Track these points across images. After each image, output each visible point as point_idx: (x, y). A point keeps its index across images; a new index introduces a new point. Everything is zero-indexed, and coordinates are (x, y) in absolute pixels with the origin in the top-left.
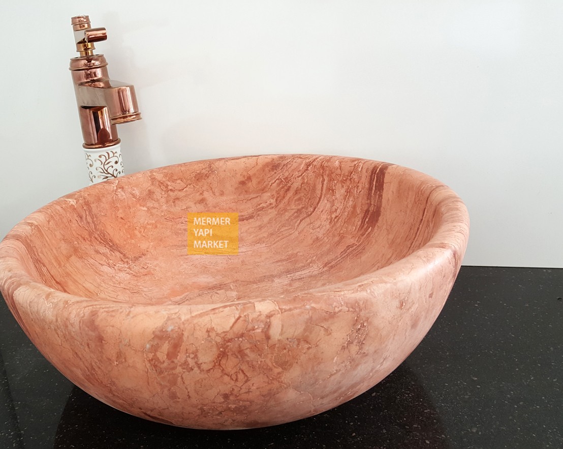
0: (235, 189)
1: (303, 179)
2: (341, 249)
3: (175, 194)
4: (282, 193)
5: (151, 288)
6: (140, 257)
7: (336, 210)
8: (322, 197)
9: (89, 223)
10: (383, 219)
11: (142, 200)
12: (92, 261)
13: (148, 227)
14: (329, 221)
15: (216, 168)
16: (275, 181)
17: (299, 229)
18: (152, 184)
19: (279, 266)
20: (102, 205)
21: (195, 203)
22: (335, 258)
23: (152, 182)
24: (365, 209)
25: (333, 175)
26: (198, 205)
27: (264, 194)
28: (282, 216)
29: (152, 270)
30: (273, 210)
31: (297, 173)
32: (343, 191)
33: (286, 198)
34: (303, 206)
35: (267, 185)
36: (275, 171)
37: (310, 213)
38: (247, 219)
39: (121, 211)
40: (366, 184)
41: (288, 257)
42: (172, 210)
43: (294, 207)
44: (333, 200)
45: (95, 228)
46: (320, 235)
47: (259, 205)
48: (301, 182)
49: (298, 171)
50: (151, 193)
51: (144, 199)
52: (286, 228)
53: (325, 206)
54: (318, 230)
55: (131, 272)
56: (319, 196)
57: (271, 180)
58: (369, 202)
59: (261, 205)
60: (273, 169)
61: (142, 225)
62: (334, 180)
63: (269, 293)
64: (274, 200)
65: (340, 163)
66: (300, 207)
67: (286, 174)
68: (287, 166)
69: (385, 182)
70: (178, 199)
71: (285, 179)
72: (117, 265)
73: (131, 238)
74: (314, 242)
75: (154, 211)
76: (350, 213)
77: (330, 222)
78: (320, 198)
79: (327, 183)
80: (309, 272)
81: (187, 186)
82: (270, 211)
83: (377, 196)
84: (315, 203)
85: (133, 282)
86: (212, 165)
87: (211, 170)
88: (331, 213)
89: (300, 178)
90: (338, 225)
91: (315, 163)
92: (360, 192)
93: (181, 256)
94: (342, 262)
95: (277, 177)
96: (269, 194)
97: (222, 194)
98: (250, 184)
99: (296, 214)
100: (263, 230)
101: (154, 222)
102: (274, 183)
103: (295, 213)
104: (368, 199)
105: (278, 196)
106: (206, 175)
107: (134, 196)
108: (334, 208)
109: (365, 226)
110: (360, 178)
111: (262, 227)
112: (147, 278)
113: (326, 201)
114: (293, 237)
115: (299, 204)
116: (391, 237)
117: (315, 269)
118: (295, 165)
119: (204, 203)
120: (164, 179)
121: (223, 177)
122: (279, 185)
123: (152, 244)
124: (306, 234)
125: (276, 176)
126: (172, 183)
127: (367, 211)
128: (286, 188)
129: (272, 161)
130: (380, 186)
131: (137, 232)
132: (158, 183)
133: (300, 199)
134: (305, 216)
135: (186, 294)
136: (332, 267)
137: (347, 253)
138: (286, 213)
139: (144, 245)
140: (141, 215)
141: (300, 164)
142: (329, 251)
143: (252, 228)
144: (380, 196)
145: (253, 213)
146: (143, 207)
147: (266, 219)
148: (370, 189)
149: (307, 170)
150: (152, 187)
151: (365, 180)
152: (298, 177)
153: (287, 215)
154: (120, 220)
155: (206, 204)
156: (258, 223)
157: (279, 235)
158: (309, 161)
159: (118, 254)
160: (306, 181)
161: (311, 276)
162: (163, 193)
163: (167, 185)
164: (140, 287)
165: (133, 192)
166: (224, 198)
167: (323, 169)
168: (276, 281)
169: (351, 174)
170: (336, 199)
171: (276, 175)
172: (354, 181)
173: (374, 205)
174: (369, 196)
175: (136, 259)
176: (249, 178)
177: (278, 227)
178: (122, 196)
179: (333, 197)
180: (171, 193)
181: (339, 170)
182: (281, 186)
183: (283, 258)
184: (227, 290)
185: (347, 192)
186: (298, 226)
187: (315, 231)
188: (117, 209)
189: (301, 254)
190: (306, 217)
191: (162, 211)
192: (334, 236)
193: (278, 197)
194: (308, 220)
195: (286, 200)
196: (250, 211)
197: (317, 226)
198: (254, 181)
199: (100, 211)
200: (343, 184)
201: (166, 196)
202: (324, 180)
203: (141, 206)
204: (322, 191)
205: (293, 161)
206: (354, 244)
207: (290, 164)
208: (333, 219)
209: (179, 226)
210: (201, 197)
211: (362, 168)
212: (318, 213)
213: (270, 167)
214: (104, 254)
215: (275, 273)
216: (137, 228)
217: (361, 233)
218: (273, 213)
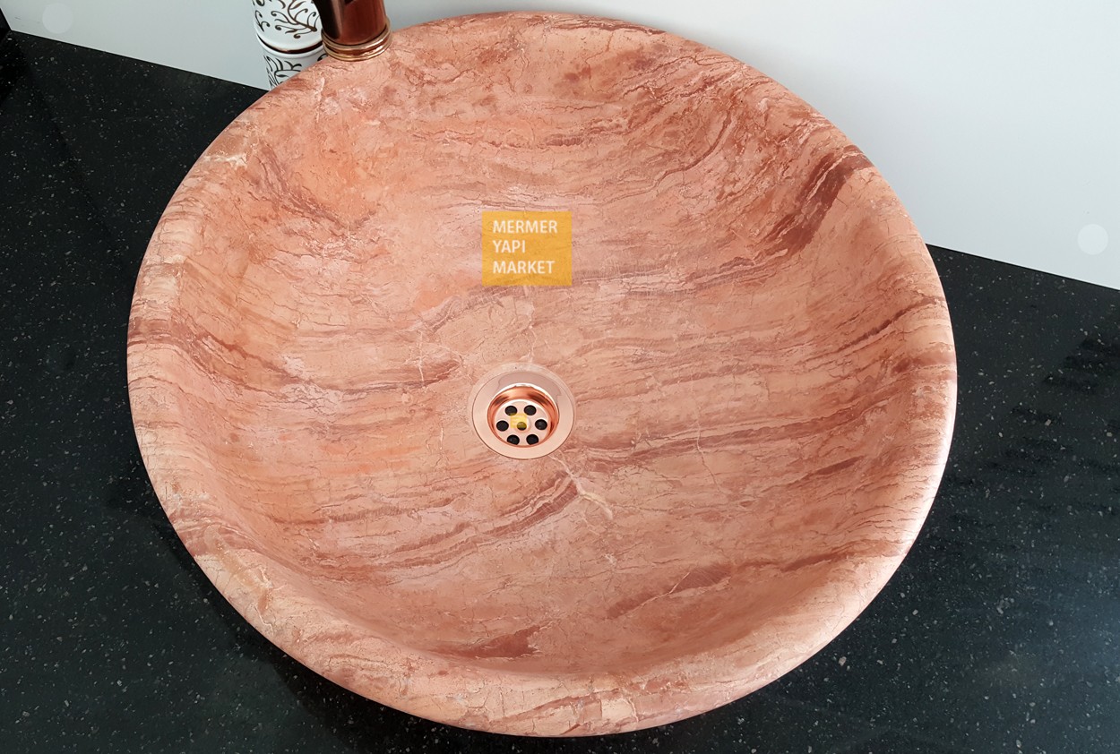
0: (556, 85)
1: (691, 102)
2: (725, 256)
3: (435, 89)
4: (644, 112)
5: (385, 288)
6: (365, 219)
7: (735, 182)
8: (717, 148)
9: (271, 185)
10: (813, 252)
11: (369, 110)
12: (280, 256)
13: (381, 156)
14: (718, 194)
15: (525, 43)
16: (636, 89)
17: (661, 188)
18: (393, 76)
19: (612, 252)
20: (295, 140)
21: (473, 105)
22: (711, 269)
23: (394, 71)
24: (788, 212)
25: (749, 123)
26: (478, 108)
27: (610, 106)
28: (635, 154)
29: (386, 243)
30: (620, 137)
31: (681, 87)
32: (758, 157)
33: (649, 123)
34: (678, 149)
35: (617, 91)
36: (640, 71)
37: (686, 165)
38: (568, 143)
39: (330, 138)
40: (804, 173)
41: (629, 236)
42: (427, 118)
43: (660, 144)
44: (735, 163)
45: (284, 190)
46: (695, 214)
47: (596, 122)
48: (686, 106)
49: (685, 86)
50: (388, 92)
51: (375, 106)
52: (637, 178)
53: (718, 166)
54: (694, 202)
55: (351, 254)
56: (712, 144)
57: (630, 84)
58: (798, 204)
59: (599, 124)
60: (636, 67)
61: (370, 155)
62: (747, 130)
63: (588, 318)
64: (627, 120)
65: (769, 107)
66: (671, 148)
67: (661, 83)
68: (665, 69)
69: (838, 196)
70: (441, 97)
71: (655, 90)
72: (325, 247)
73: (349, 184)
74: (680, 221)
75: (394, 125)
76: (758, 201)
77: (717, 198)
78: (712, 148)
79: (734, 130)
80: (662, 282)
81: (461, 73)
82: (613, 137)
83: (816, 209)
84: (701, 152)
85: (353, 277)
86: (518, 37)
87: (514, 46)
88: (725, 182)
89: (685, 99)
90: (732, 209)
91: (721, 84)
92: (788, 178)
93: (440, 208)
94: (720, 284)
95: (642, 83)
96: (620, 108)
97: (528, 90)
98: (585, 82)
99: (661, 158)
100: (594, 171)
101: (392, 144)
102: (632, 91)
103: (659, 155)
104: (797, 199)
105: (635, 115)
106: (502, 56)
107: (355, 103)
108: (732, 176)
109: (778, 241)
110: (796, 156)
111: (593, 164)
112: (378, 263)
113: (722, 158)
114: (645, 198)
115: (670, 143)
116: (816, 295)
117: (671, 279)
118: (681, 73)
119: (492, 104)
120: (417, 64)
121: (536, 60)
122: (641, 96)
123: (387, 188)
124: (670, 202)
125: (641, 81)
126: (433, 70)
127: (789, 219)
128: (653, 106)
129: (638, 51)
130: (828, 196)
131: (359, 171)
132: (403, 72)
133: (674, 134)
134: (677, 167)
135: (447, 301)
136: (701, 287)
137: (732, 272)
138: (643, 151)
139: (372, 194)
140: (370, 137)
141: (693, 75)
142: (704, 251)
143: (575, 162)
144: (821, 213)
145: (582, 135)
146: (373, 120)
147: (603, 151)
148: (808, 187)
149: (703, 90)
150: (392, 83)
151: (803, 165)
152: (682, 96)
153: (644, 154)
154: (329, 155)
155: (494, 106)
156: (587, 156)
157: (621, 187)
158: (712, 74)
159: (326, 223)
160: (695, 108)
161: (662, 294)
162: (414, 89)
163: (423, 74)
164: (368, 287)
165: (355, 97)
166: (531, 98)
167: (734, 103)
168: (602, 288)
169: (782, 139)
170: (741, 163)
171: (641, 78)
172: (784, 154)
173: (805, 218)
174: (801, 197)
175: (359, 224)
176: (587, 72)
177: (623, 171)
178: (333, 109)
179: (737, 158)
180: (428, 88)
181: (761, 121)
182: (645, 100)
183: (622, 236)
184: (516, 298)
185: (765, 164)
186: (659, 180)
187: (687, 201)
188: (323, 136)
189: (653, 237)
190: (678, 170)
191: (409, 123)
192: (719, 226)
193: (636, 118)
194: (680, 175)
195: (648, 127)
196: (577, 129)
197: (694, 194)
198: (596, 79)
199: (292, 154)
200: (762, 146)
201: (418, 93)
202: (728, 122)
203: (368, 119)
204: (720, 136)
205: (679, 64)
206: (749, 260)
207: (672, 67)
208: (725, 194)
209: (438, 149)
210: (487, 93)
211: (806, 141)
212: (702, 172)
213: (633, 61)
214: (303, 234)
215: (602, 268)
216: (361, 162)
217: (767, 247)
218: (618, 143)
